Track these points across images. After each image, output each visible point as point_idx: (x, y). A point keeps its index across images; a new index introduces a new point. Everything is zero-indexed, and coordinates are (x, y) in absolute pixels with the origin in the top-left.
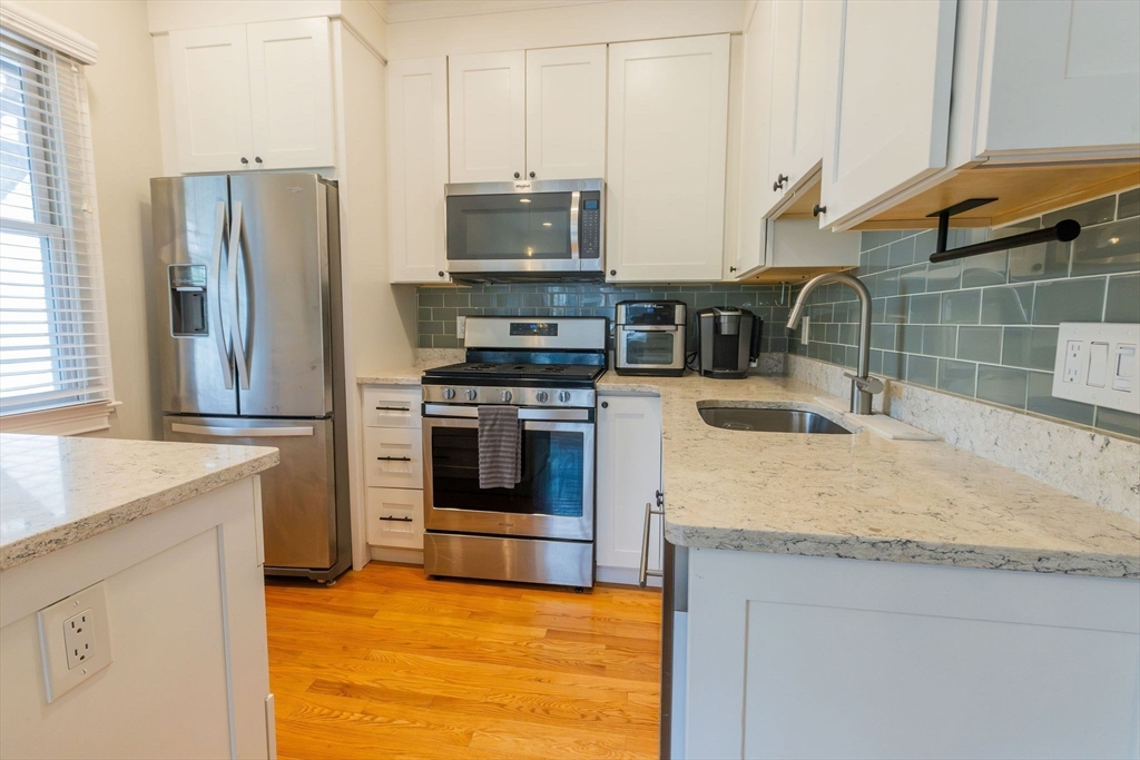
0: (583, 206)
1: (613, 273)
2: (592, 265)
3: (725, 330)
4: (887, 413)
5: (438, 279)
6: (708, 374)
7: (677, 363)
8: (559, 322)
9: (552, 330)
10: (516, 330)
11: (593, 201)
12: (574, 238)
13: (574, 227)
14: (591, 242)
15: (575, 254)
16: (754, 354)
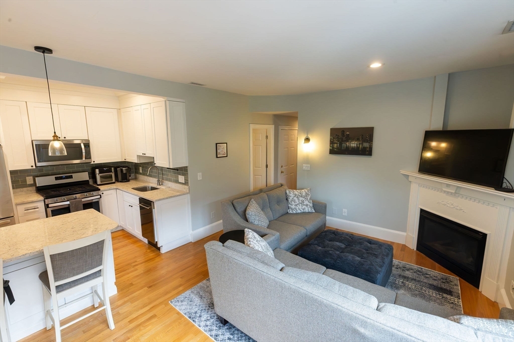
0: (85, 146)
1: (94, 162)
2: (88, 161)
3: (124, 172)
4: (162, 185)
5: (31, 168)
6: (120, 182)
7: (114, 181)
8: (73, 175)
9: (71, 177)
10: (57, 179)
11: (87, 145)
12: (84, 154)
13: (84, 151)
14: (88, 156)
15: (84, 159)
16: (130, 176)
